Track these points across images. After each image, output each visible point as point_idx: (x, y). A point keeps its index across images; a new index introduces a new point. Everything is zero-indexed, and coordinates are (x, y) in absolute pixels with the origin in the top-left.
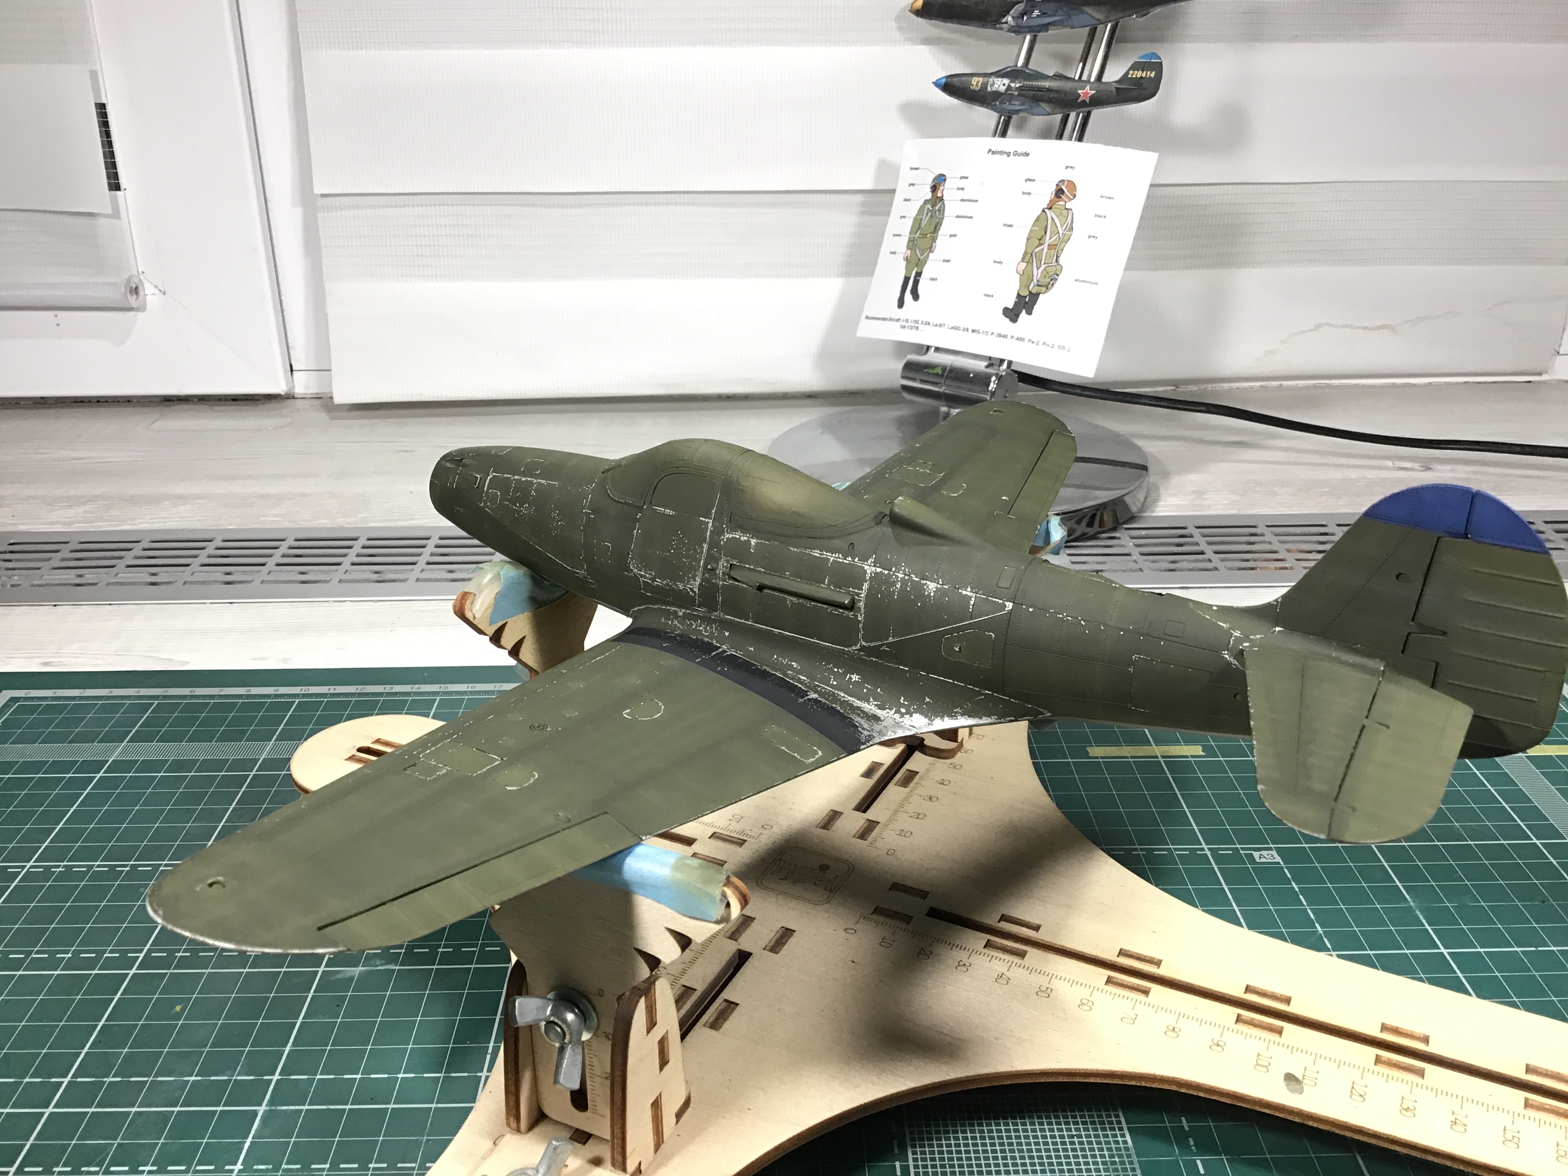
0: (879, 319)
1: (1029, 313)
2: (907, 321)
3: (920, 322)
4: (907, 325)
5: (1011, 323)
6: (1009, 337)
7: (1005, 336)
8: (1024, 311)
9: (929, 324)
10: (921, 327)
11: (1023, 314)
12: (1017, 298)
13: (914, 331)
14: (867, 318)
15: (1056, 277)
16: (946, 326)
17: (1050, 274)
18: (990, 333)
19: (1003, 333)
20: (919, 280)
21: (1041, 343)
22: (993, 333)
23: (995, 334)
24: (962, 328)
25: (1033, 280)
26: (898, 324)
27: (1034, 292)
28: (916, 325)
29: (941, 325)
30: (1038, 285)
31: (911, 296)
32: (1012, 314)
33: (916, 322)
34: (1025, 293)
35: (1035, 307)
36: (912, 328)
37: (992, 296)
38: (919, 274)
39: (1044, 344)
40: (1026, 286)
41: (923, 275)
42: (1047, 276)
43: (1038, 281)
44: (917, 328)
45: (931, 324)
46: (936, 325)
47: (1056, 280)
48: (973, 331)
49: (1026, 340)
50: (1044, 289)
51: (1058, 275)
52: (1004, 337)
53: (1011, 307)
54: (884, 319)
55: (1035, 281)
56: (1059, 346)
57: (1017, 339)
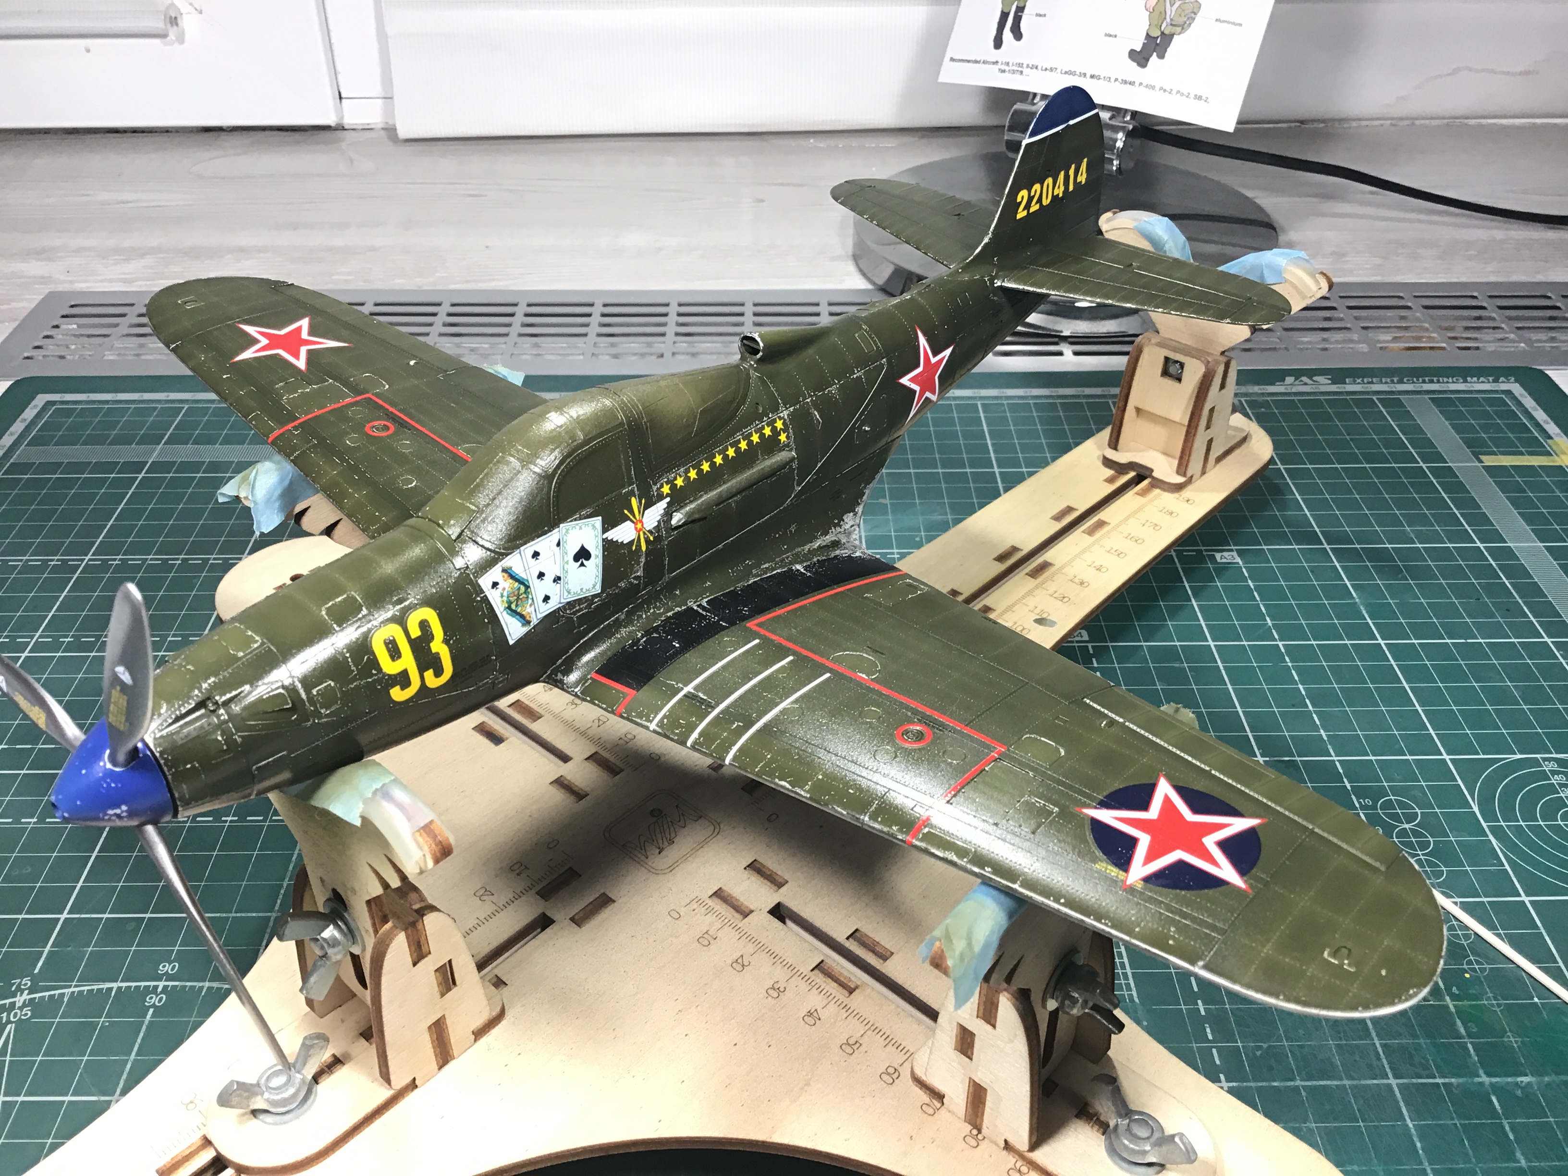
0: (969, 61)
1: (1161, 56)
2: (1008, 64)
3: (1025, 66)
4: (1007, 68)
5: (1139, 68)
6: (1137, 84)
7: (1132, 83)
8: (1155, 54)
9: (1037, 68)
10: (1026, 71)
11: (1154, 58)
12: (1146, 39)
13: (1017, 76)
14: (952, 60)
15: (1193, 15)
16: (1059, 71)
17: (1187, 12)
18: (1113, 80)
19: (1129, 79)
20: (1021, 17)
21: (1174, 92)
22: (1116, 80)
23: (1120, 80)
24: (1078, 73)
25: (1165, 18)
26: (996, 68)
27: (1167, 32)
28: (1020, 69)
29: (1051, 70)
30: (1171, 25)
31: (1011, 35)
32: (1140, 58)
33: (1020, 65)
34: (1156, 33)
35: (1168, 50)
36: (1014, 72)
37: (1116, 36)
38: (1020, 9)
39: (1178, 92)
40: (1156, 26)
41: (1026, 11)
42: (1183, 15)
43: (1171, 20)
44: (1021, 72)
45: (1039, 68)
46: (1046, 69)
47: (1194, 19)
48: (1092, 77)
49: (1157, 88)
50: (1179, 29)
51: (1195, 14)
52: (1130, 83)
53: (1138, 48)
54: (976, 62)
55: (1168, 20)
56: (1196, 95)
57: (1147, 86)
